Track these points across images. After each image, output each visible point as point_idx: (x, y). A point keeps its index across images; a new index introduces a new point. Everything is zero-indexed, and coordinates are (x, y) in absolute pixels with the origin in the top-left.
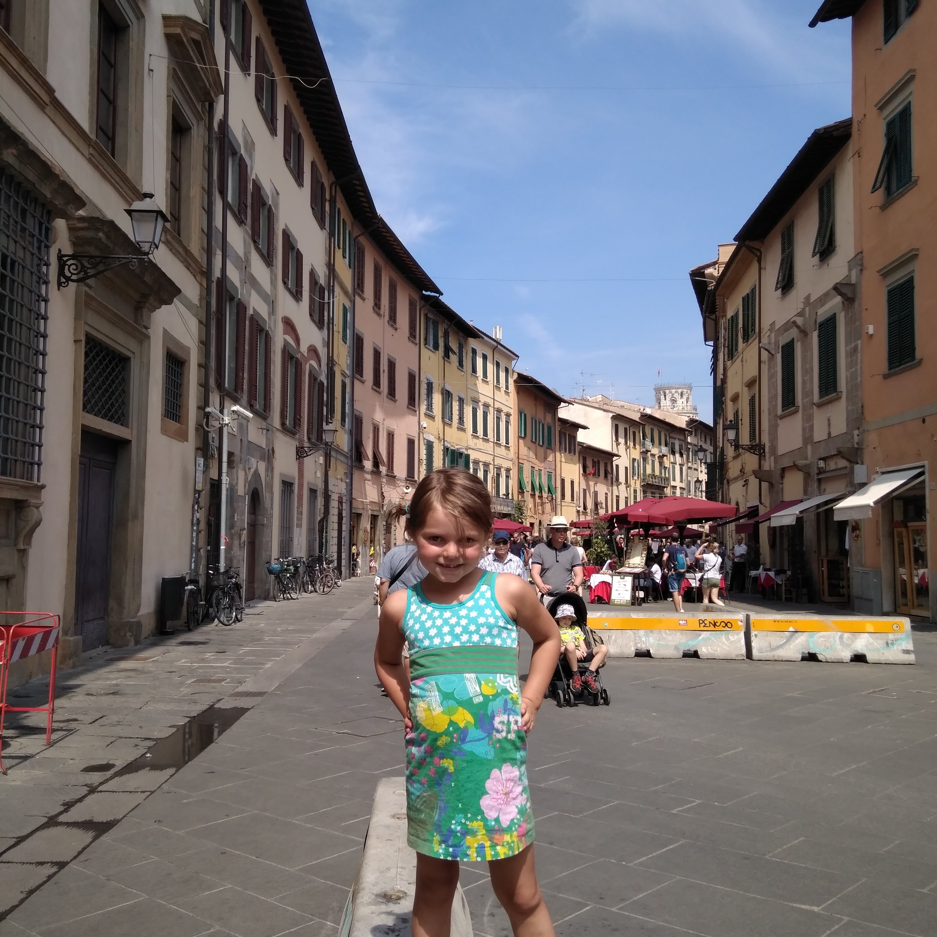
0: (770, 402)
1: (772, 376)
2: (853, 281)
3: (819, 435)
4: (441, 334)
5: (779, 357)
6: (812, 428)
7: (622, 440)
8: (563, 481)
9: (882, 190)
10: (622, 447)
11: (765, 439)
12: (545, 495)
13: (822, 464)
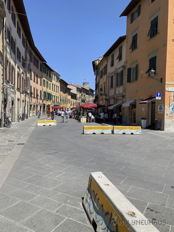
0: (108, 87)
1: (109, 82)
2: (125, 65)
3: (117, 93)
4: (46, 70)
5: (110, 78)
6: (116, 92)
7: (78, 92)
8: (68, 99)
9: (131, 49)
10: (78, 93)
11: (107, 93)
12: (65, 102)
13: (117, 98)
